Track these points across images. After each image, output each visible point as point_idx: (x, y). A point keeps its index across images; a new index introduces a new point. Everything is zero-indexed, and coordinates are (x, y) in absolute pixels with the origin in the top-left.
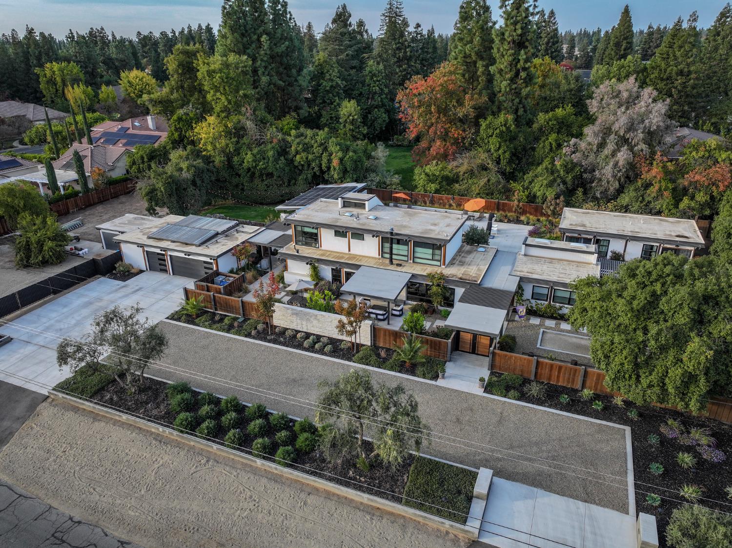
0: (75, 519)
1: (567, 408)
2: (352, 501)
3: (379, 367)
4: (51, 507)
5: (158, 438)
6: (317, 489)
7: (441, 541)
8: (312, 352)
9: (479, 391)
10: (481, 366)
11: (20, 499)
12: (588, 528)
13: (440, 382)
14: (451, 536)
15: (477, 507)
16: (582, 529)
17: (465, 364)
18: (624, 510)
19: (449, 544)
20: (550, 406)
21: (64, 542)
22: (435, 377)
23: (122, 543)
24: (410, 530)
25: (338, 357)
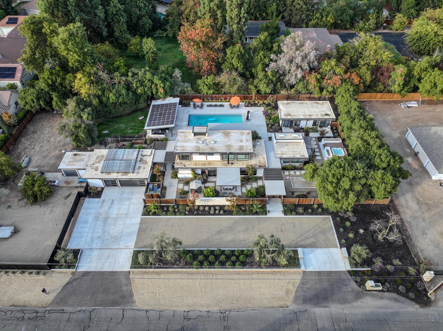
0: (186, 311)
1: (311, 214)
2: (265, 272)
3: (245, 215)
4: (174, 311)
5: (188, 273)
6: (253, 272)
7: (295, 275)
8: (216, 215)
9: (282, 215)
10: (278, 203)
11: (161, 312)
12: (330, 256)
13: (269, 215)
14: (297, 272)
15: (301, 261)
16: (329, 257)
17: (273, 204)
18: (337, 247)
19: (298, 275)
20: (306, 215)
21: (190, 319)
22: (266, 214)
23: (208, 312)
24: (286, 275)
25: (227, 215)
